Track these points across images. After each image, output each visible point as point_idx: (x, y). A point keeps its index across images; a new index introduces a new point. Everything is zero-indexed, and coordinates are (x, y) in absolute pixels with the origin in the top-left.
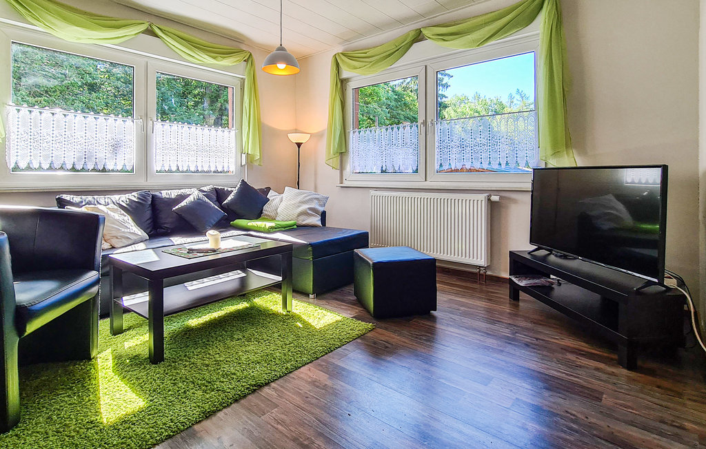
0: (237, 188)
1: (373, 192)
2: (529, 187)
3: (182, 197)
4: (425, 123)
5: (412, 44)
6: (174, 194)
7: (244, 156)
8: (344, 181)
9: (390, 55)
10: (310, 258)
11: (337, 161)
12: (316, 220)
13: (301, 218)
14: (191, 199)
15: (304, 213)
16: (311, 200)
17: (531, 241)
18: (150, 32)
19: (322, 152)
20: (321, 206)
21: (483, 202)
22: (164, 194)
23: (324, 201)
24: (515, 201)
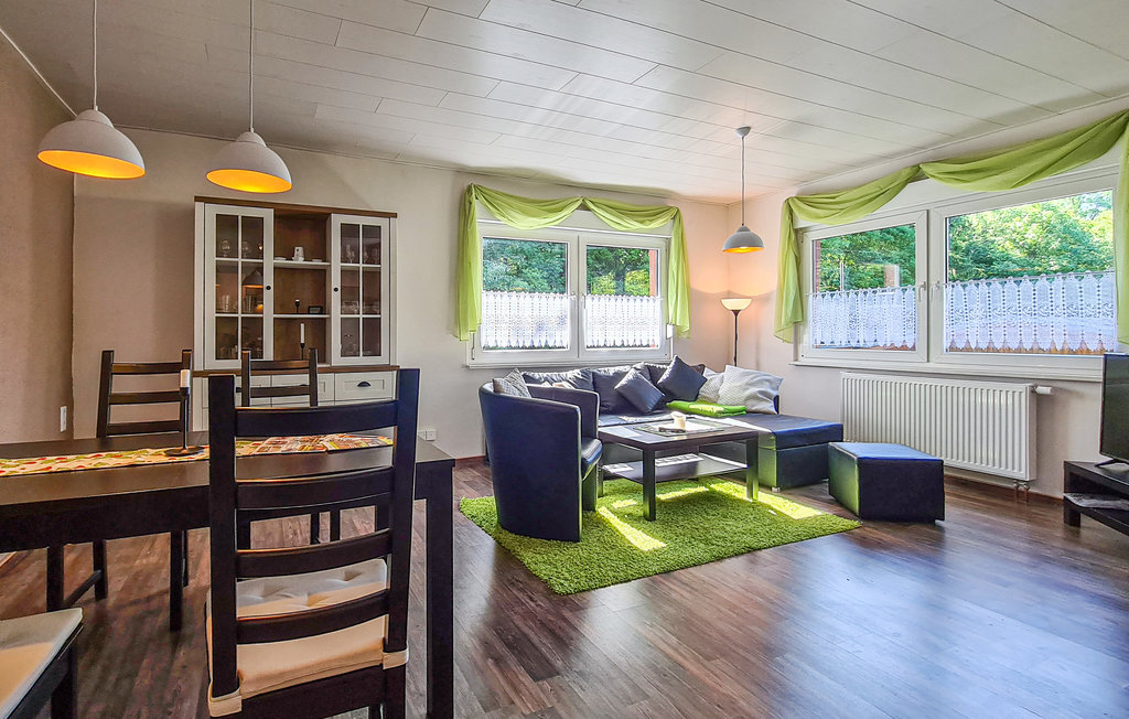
0: (671, 366)
1: (845, 374)
2: (1099, 376)
3: (619, 376)
4: (927, 286)
5: (906, 184)
6: (612, 371)
7: (670, 328)
8: (800, 358)
9: (870, 200)
10: (774, 448)
11: (789, 333)
12: (769, 406)
13: (750, 402)
14: (629, 377)
15: (753, 397)
16: (761, 382)
17: (1102, 451)
18: (584, 207)
19: (769, 322)
20: (774, 389)
21: (1023, 395)
22: (602, 371)
23: (776, 384)
24: (1080, 396)
